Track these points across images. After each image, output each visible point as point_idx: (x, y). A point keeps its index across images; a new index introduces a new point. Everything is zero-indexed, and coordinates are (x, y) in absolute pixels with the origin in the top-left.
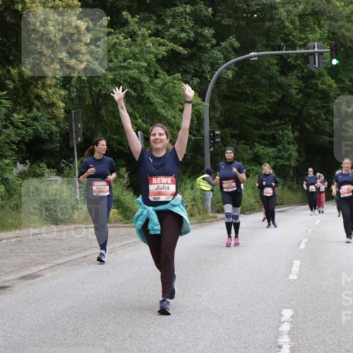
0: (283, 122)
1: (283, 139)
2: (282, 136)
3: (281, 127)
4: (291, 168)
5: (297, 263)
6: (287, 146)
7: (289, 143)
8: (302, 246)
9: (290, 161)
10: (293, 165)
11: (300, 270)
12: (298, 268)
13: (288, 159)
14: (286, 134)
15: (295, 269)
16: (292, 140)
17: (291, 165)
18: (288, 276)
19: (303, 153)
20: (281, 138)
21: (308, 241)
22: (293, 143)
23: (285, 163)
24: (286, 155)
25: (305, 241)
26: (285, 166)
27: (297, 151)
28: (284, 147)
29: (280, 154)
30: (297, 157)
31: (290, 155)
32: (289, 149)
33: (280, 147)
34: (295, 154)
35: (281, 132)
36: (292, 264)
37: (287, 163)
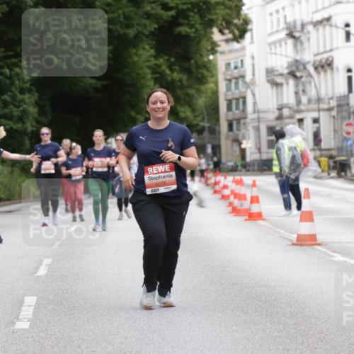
0: (11, 53)
1: (13, 84)
2: (10, 78)
3: (8, 61)
4: (27, 134)
5: (31, 301)
6: (20, 97)
7: (22, 91)
8: (42, 271)
9: (24, 123)
10: (29, 129)
11: (35, 313)
12: (31, 310)
13: (21, 119)
14: (18, 75)
15: (27, 311)
16: (28, 85)
17: (26, 129)
18: (14, 323)
19: (48, 108)
20: (8, 81)
21: (53, 262)
22: (29, 91)
23: (15, 127)
24: (16, 112)
25: (47, 261)
26: (16, 131)
27: (37, 104)
28: (14, 98)
29: (7, 111)
30: (36, 115)
31: (24, 111)
32: (22, 101)
33: (6, 97)
34: (33, 110)
35: (7, 71)
36: (21, 303)
37: (18, 126)
